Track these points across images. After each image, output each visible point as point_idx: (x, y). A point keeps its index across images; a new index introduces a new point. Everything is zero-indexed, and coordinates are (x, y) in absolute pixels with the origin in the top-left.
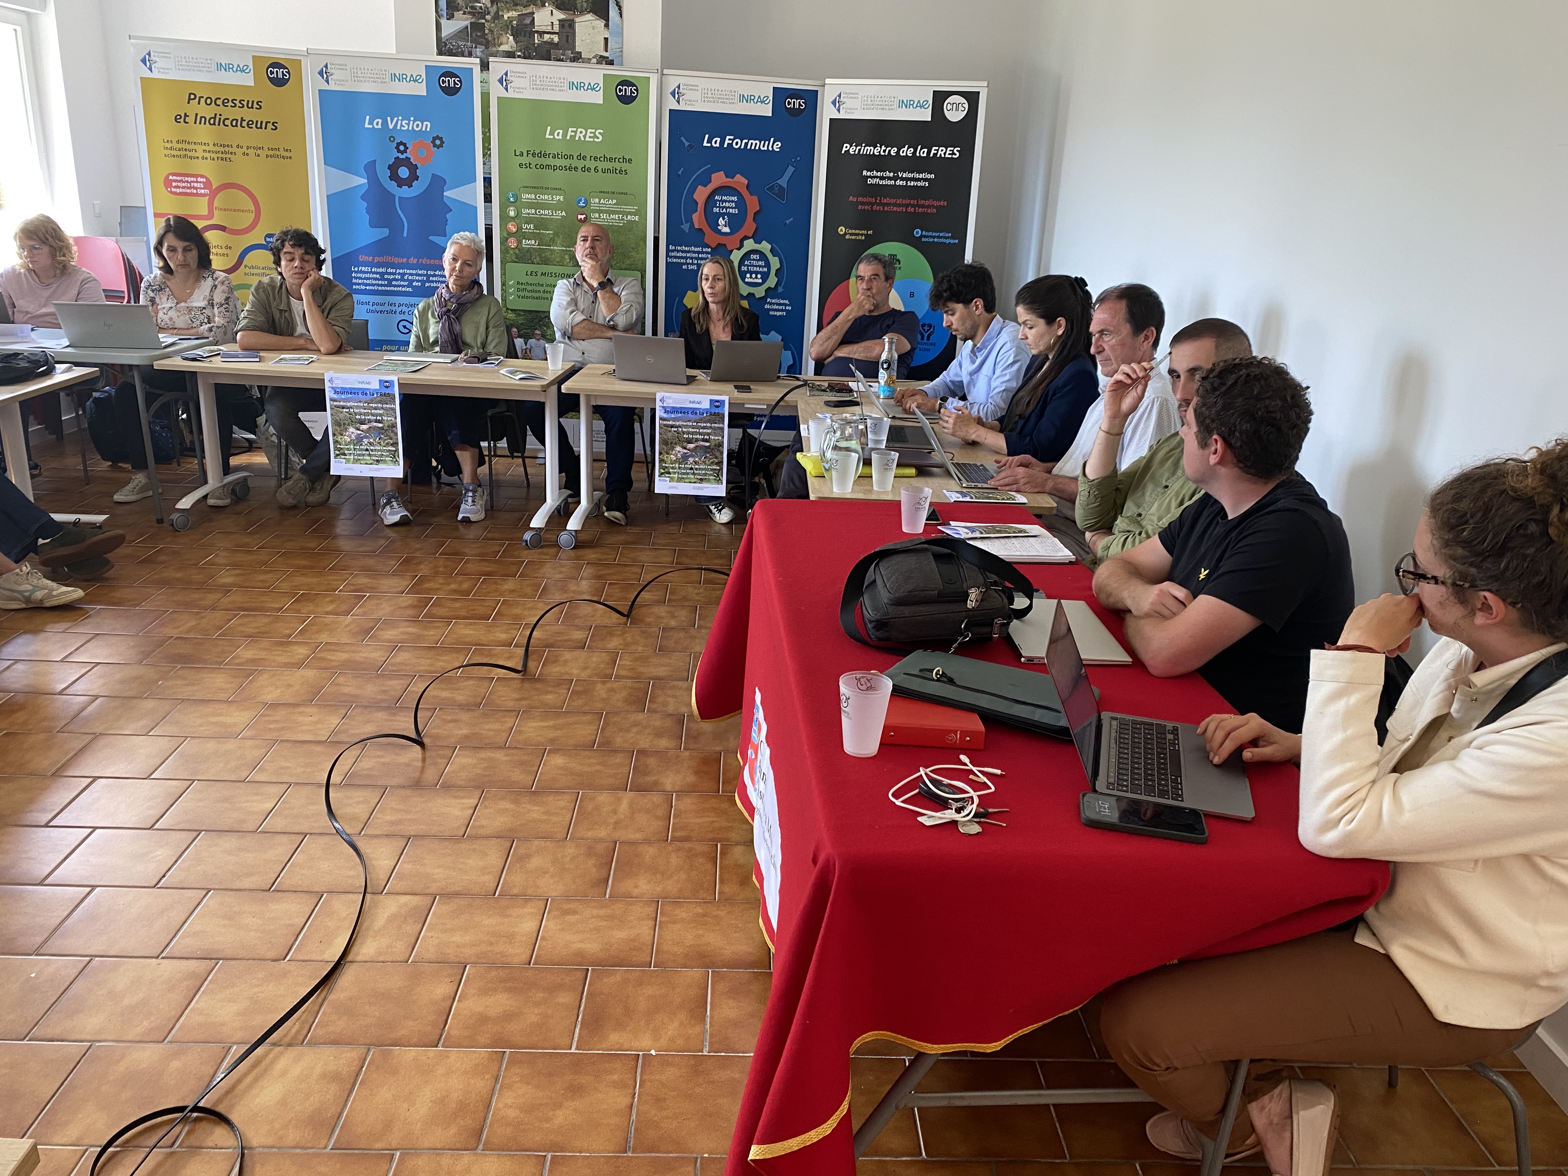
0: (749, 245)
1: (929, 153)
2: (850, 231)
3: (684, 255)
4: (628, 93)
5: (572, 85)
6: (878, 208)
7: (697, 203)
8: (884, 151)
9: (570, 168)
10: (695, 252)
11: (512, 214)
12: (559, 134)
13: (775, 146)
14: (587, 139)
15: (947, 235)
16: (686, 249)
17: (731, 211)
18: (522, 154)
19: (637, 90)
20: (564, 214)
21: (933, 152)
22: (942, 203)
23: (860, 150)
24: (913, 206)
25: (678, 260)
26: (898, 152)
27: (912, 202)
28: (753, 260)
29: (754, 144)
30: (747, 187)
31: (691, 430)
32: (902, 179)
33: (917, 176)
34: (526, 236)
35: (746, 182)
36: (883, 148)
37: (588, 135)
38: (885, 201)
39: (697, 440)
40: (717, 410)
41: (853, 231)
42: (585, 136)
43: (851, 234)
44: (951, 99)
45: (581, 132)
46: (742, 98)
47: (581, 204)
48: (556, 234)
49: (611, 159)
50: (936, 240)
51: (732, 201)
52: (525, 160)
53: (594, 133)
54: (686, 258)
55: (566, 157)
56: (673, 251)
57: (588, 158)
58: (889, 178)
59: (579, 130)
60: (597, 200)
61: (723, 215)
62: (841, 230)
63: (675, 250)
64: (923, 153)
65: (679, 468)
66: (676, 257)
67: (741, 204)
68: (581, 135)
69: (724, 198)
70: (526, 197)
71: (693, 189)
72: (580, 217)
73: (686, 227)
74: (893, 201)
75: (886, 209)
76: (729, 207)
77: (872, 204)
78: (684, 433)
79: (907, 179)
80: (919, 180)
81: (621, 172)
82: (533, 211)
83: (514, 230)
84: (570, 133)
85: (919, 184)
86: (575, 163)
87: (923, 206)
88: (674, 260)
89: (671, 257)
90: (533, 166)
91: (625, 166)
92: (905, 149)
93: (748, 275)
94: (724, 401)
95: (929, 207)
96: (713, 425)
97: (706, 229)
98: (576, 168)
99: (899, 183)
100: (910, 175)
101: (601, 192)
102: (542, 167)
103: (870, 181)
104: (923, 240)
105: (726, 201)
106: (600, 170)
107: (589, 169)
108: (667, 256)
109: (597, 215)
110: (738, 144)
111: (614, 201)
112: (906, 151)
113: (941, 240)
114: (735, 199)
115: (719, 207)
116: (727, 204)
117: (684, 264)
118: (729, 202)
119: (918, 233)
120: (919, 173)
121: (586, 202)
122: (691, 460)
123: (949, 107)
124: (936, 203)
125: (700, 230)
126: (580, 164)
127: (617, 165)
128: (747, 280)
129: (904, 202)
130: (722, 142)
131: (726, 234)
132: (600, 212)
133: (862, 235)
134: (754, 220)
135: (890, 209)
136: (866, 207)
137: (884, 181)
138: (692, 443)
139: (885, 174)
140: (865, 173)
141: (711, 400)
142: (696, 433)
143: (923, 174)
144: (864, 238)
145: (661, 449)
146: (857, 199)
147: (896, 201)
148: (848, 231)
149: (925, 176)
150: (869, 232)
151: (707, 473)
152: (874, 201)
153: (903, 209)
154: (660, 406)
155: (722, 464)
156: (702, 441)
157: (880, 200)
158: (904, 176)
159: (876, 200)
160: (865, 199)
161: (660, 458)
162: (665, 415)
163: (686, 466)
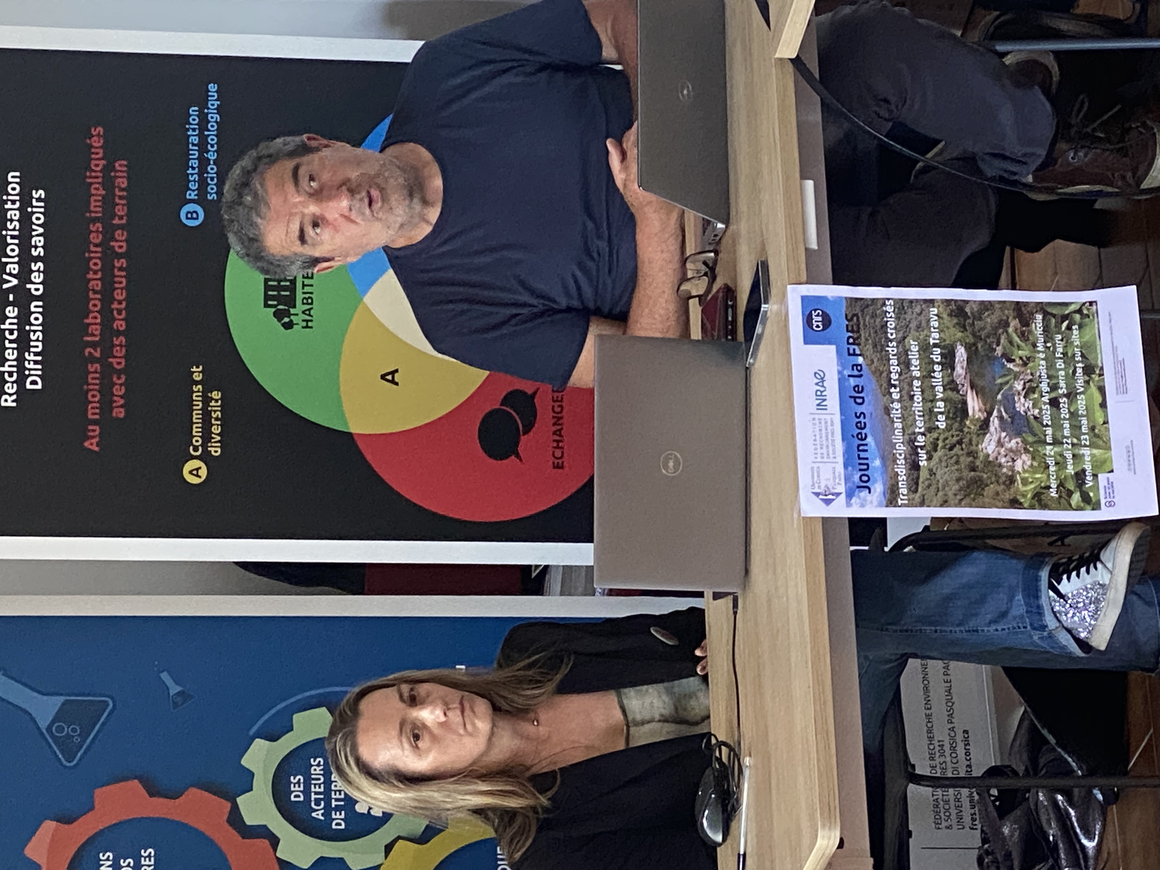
0: (258, 807)
2: (197, 441)
6: (119, 352)
15: (194, 120)
22: (97, 143)
24: (109, 234)
27: (96, 238)
28: (307, 792)
30: (66, 819)
31: (918, 405)
32: (24, 276)
33: (13, 227)
35: (49, 825)
38: (96, 330)
39: (951, 385)
40: (840, 322)
41: (196, 430)
43: (207, 437)
50: (212, 156)
51: (116, 868)
58: (24, 318)
62: (195, 472)
65: (1056, 442)
67: (124, 839)
74: (95, 303)
75: (120, 325)
77: (107, 372)
78: (931, 429)
79: (26, 260)
80: (26, 219)
85: (38, 218)
87: (108, 202)
94: (804, 298)
95: (109, 184)
96: (892, 334)
99: (36, 288)
100: (13, 249)
103: (35, 383)
104: (213, 194)
113: (212, 139)
114: (106, 860)
119: (192, 215)
122: (1022, 405)
124: (98, 164)
129: (96, 264)
133: (206, 400)
134: (174, 795)
135: (119, 312)
136: (119, 391)
137: (33, 337)
138: (965, 403)
139: (11, 332)
140: (9, 402)
141: (806, 342)
142: (928, 390)
143: (9, 206)
144: (216, 395)
145: (996, 502)
146: (95, 422)
147: (95, 292)
148: (196, 449)
149: (13, 202)
150: (198, 377)
151: (1065, 354)
152: (97, 366)
153: (121, 269)
154: (849, 504)
155: (1026, 304)
156: (953, 369)
157: (94, 345)
158: (14, 269)
159: (92, 360)
160: (95, 397)
161: (1032, 507)
162: (878, 488)
163: (1047, 420)
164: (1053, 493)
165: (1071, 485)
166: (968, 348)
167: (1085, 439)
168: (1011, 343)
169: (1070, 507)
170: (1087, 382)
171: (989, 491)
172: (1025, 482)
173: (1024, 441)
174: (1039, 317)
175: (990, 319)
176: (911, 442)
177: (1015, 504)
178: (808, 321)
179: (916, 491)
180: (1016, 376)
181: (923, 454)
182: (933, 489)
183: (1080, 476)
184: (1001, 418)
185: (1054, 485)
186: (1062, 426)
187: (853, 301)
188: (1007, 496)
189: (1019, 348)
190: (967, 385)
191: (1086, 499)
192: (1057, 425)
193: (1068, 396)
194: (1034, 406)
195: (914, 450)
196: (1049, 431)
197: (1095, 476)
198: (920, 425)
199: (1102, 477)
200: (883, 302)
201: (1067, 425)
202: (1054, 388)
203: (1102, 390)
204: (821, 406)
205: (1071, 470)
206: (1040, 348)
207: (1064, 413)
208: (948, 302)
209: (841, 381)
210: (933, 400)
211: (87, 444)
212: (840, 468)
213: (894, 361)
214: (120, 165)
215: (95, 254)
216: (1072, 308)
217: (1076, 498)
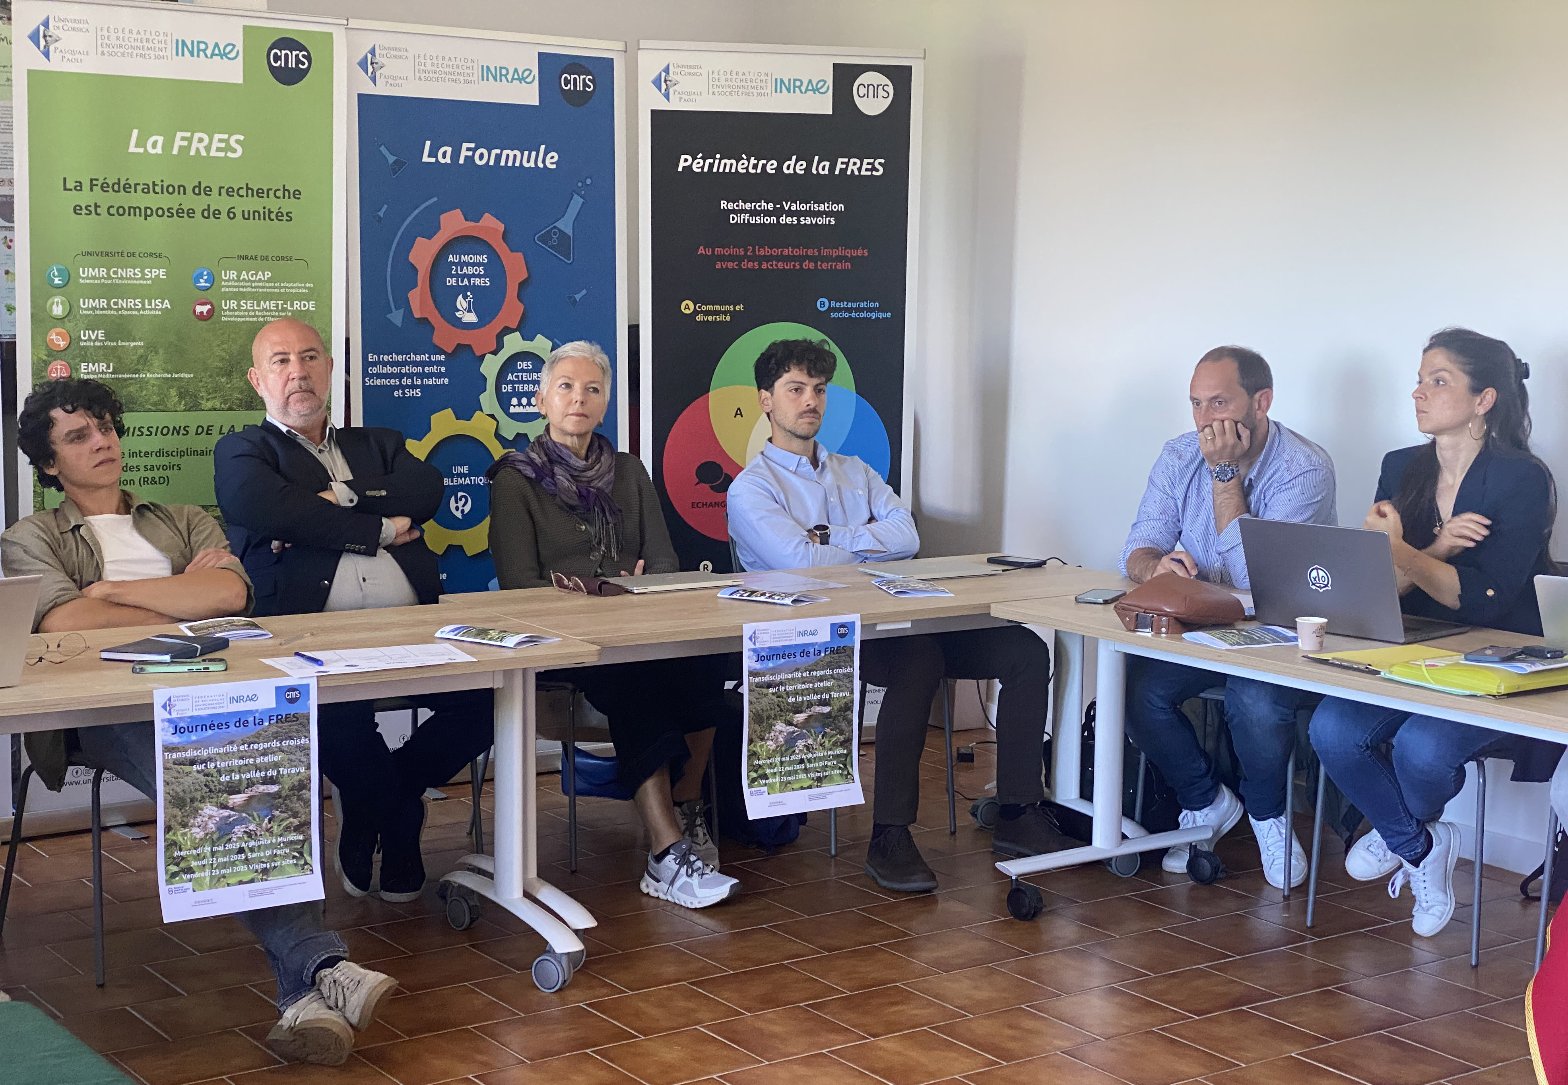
0: (514, 343)
1: (832, 168)
2: (704, 308)
3: (395, 370)
4: (292, 64)
5: (181, 47)
6: (750, 265)
7: (417, 270)
8: (755, 167)
9: (180, 212)
10: (416, 364)
11: (58, 310)
12: (155, 145)
13: (548, 161)
14: (213, 153)
15: (873, 305)
16: (400, 358)
17: (478, 281)
18: (79, 186)
19: (308, 58)
20: (167, 304)
21: (839, 166)
22: (860, 252)
23: (711, 166)
24: (811, 259)
25: (384, 382)
26: (779, 168)
27: (810, 252)
28: (522, 371)
29: (511, 157)
31: (800, 686)
32: (790, 213)
33: (815, 207)
34: (86, 355)
35: (501, 227)
36: (753, 161)
37: (215, 144)
38: (762, 253)
39: (810, 705)
41: (709, 307)
42: (208, 148)
43: (707, 313)
44: (866, 78)
45: (201, 140)
46: (487, 73)
47: (202, 283)
48: (152, 347)
49: (260, 193)
50: (853, 315)
51: (479, 264)
52: (85, 198)
53: (227, 141)
54: (401, 376)
55: (170, 189)
56: (374, 364)
57: (215, 191)
58: (768, 213)
59: (197, 135)
60: (233, 274)
61: (463, 291)
62: (687, 307)
63: (379, 362)
64: (822, 168)
65: (782, 763)
66: (379, 376)
67: (495, 268)
68: (201, 146)
69: (464, 258)
70: (89, 274)
71: (407, 244)
72: (199, 309)
73: (397, 317)
74: (776, 252)
75: (764, 266)
76: (474, 276)
77: (740, 259)
78: (787, 694)
79: (798, 214)
80: (819, 214)
81: (279, 216)
82: (104, 303)
83: (63, 344)
84: (178, 143)
85: (820, 221)
86: (188, 201)
87: (829, 259)
88: (378, 382)
89: (372, 376)
90: (102, 210)
91: (287, 205)
92: (792, 162)
93: (514, 401)
94: (853, 623)
95: (839, 259)
96: (836, 671)
97: (435, 318)
98: (191, 213)
99: (784, 220)
100: (804, 207)
101: (241, 257)
102: (122, 211)
103: (734, 219)
104: (832, 315)
105: (468, 264)
106: (239, 216)
107: (217, 214)
108: (365, 374)
109: (233, 304)
110: (484, 157)
111: (268, 274)
112: (794, 166)
113: (862, 315)
114: (483, 259)
115: (457, 276)
116: (471, 270)
117: (397, 388)
118: (473, 265)
119: (823, 304)
120: (819, 202)
121: (212, 279)
122: (800, 743)
123: (863, 91)
124: (848, 253)
125: (425, 321)
126: (199, 203)
127: (273, 204)
128: (512, 410)
129: (797, 252)
130: (456, 155)
131: (469, 326)
132: (240, 296)
133: (725, 313)
134: (520, 297)
135: (771, 265)
136: (730, 265)
137: (757, 218)
138: (801, 712)
139: (760, 206)
140: (723, 204)
141: (832, 625)
142: (808, 692)
143: (826, 205)
144: (728, 318)
145: (752, 731)
146: (713, 251)
147: (782, 252)
148: (700, 307)
149: (828, 207)
150: (737, 308)
151: (827, 766)
152: (743, 253)
153: (794, 266)
154: (749, 650)
155: (851, 744)
156: (818, 705)
157: (754, 251)
158: (793, 208)
159: (746, 251)
160: (726, 252)
161: (749, 751)
162: (758, 666)
163: (793, 757)
164: (756, 762)
165: (760, 772)
166: (830, 713)
167: (784, 779)
168: (832, 737)
169: (749, 772)
170: (813, 779)
171: (757, 727)
172: (761, 747)
173: (782, 746)
174: (845, 752)
175: (844, 725)
176: (781, 683)
177: (751, 741)
178: (842, 626)
179: (756, 687)
180: (815, 740)
181: (775, 690)
182: (758, 696)
183: (765, 777)
184: (794, 732)
185: (760, 762)
186: (790, 766)
187: (852, 649)
188: (754, 737)
189: (829, 741)
190: (810, 713)
191: (754, 780)
192: (792, 763)
193: (806, 769)
194: (800, 750)
195: (777, 685)
196: (787, 759)
197: (765, 785)
198: (790, 688)
199: (765, 789)
200: (852, 666)
201: (791, 768)
202: (809, 761)
203: (810, 787)
204: (800, 634)
205: (768, 771)
206: (830, 753)
207: (797, 767)
208: (852, 702)
209: (812, 644)
210: (802, 695)
211: (701, 248)
212: (768, 645)
213: (822, 673)
214: (848, 265)
215: (802, 252)
216: (850, 770)
217: (754, 775)
